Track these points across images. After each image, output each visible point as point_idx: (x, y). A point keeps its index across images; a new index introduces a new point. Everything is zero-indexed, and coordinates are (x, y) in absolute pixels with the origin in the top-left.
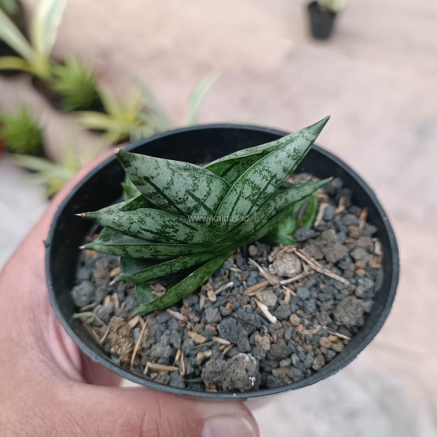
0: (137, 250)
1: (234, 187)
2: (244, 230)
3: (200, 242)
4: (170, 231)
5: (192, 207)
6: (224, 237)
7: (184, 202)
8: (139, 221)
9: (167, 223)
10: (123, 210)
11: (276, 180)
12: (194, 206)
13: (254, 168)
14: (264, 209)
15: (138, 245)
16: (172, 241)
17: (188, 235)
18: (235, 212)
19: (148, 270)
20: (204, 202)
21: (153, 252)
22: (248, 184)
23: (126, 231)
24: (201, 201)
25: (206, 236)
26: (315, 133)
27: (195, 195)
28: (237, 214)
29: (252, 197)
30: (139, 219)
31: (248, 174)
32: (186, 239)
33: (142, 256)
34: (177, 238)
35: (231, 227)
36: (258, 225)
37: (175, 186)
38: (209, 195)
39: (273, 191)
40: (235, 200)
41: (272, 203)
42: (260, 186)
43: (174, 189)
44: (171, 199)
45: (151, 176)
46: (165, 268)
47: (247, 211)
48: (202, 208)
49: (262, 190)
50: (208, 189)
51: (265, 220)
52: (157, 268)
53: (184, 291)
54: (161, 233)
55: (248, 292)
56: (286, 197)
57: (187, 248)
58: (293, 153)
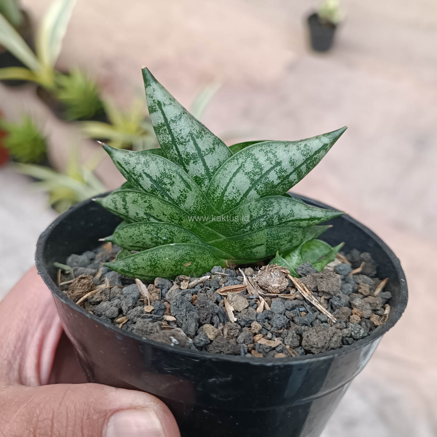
1: (237, 155)
3: (192, 208)
4: (167, 181)
5: (191, 154)
7: (185, 144)
8: (144, 163)
9: (167, 171)
11: (281, 168)
12: (193, 154)
14: (264, 203)
17: (182, 193)
18: (231, 185)
20: (204, 156)
21: (147, 208)
22: (251, 159)
24: (202, 153)
25: (198, 201)
26: (330, 137)
27: (197, 143)
28: (233, 187)
29: (252, 175)
31: (254, 149)
32: (179, 199)
34: (171, 195)
35: (225, 205)
36: (255, 221)
37: (181, 123)
38: (211, 153)
39: (276, 182)
40: (234, 170)
41: (275, 204)
42: (263, 166)
43: (179, 125)
44: (174, 136)
45: (164, 103)
46: (152, 230)
47: (244, 192)
48: (200, 161)
49: (264, 172)
50: (212, 146)
51: (264, 221)
52: (145, 226)
53: (159, 260)
54: (158, 182)
55: (221, 291)
56: (292, 208)
57: (178, 212)
58: (303, 148)
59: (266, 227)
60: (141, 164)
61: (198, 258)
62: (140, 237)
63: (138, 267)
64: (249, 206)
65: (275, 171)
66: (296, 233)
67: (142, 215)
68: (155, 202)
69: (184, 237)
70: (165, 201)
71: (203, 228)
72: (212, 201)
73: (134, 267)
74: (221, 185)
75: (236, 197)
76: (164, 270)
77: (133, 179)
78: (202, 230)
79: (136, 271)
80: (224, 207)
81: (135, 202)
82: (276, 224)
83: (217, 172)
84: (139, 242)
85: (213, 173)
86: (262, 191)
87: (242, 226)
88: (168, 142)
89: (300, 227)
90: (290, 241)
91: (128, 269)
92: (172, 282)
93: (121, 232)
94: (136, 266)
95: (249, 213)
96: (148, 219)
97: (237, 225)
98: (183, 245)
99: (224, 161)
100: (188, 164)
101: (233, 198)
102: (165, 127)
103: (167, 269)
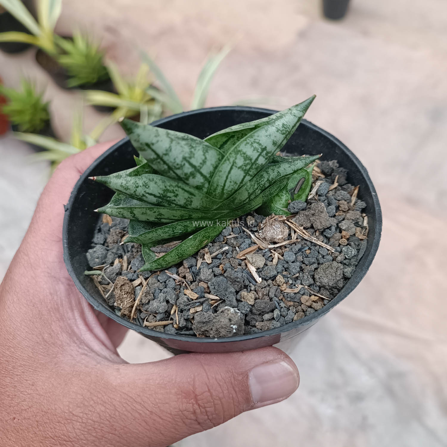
0: (143, 213)
1: (227, 157)
2: (238, 198)
3: (199, 207)
4: (171, 195)
5: (189, 173)
6: (221, 204)
7: (182, 168)
8: (143, 185)
9: (168, 188)
10: (130, 175)
11: (267, 152)
12: (191, 172)
13: (246, 140)
14: (257, 179)
15: (144, 208)
16: (173, 205)
17: (188, 200)
18: (228, 181)
19: (152, 232)
20: (200, 169)
21: (157, 215)
22: (240, 155)
23: (133, 194)
24: (198, 168)
25: (203, 202)
26: (302, 110)
27: (192, 163)
28: (231, 182)
29: (244, 167)
30: (144, 184)
31: (240, 145)
32: (186, 204)
33: (148, 219)
34: (177, 203)
35: (226, 195)
36: (252, 194)
37: (173, 153)
38: (205, 163)
39: (264, 163)
40: (229, 169)
41: (265, 175)
42: (251, 157)
43: (172, 155)
44: (170, 165)
45: (151, 143)
46: (168, 231)
47: (240, 180)
48: (198, 174)
49: (254, 161)
50: (203, 158)
51: (259, 190)
52: (161, 230)
53: (184, 252)
54: (163, 197)
55: (240, 256)
56: (279, 170)
57: (187, 213)
58: (282, 128)
59: (261, 193)
60: (141, 186)
61: (212, 233)
62: (159, 237)
63: (169, 263)
65: (262, 156)
67: (152, 219)
68: (164, 211)
72: (215, 197)
73: (165, 264)
74: (220, 184)
75: (234, 187)
78: (209, 214)
79: (167, 265)
83: (214, 175)
85: (211, 177)
86: (253, 174)
87: (242, 202)
88: (165, 169)
92: (195, 258)
94: (167, 262)
95: (247, 192)
97: (238, 202)
98: (199, 232)
100: (187, 180)
101: (232, 188)
102: (159, 160)
103: (192, 254)
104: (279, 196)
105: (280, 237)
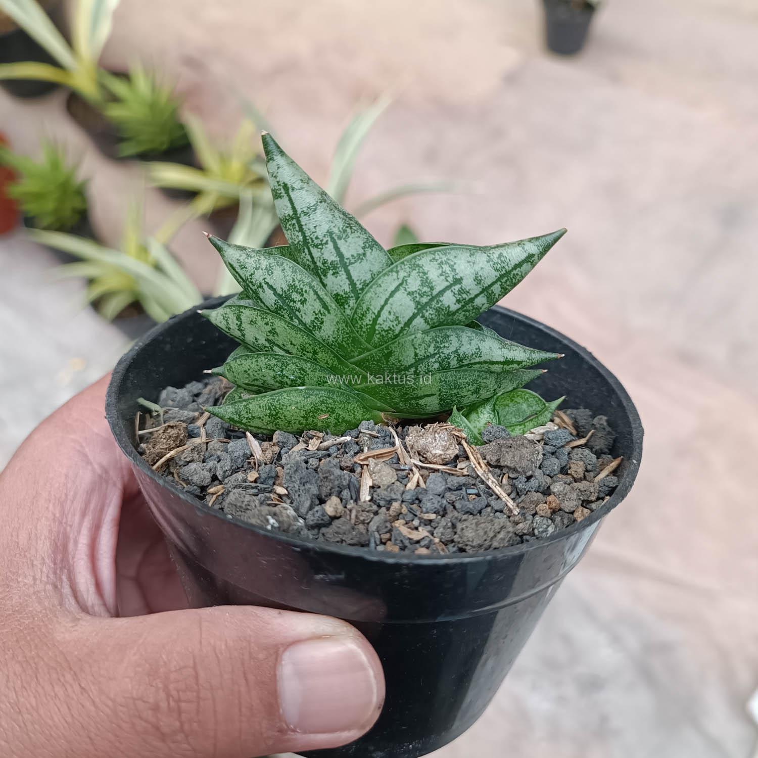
1: (398, 265)
3: (331, 340)
4: (296, 298)
5: (329, 261)
6: (368, 353)
7: (321, 247)
8: (266, 269)
9: (297, 283)
11: (461, 288)
12: (332, 261)
14: (436, 337)
15: (255, 310)
16: (295, 320)
17: (317, 316)
18: (387, 308)
20: (349, 265)
21: (269, 332)
22: (418, 273)
24: (345, 260)
25: (338, 329)
26: (539, 245)
27: (339, 246)
28: (390, 312)
29: (417, 295)
30: (268, 267)
31: (423, 257)
32: (313, 323)
33: (256, 339)
34: (302, 317)
35: (378, 336)
36: (421, 361)
37: (316, 216)
38: (360, 261)
39: (454, 308)
40: (392, 288)
41: (453, 338)
42: (434, 283)
43: (313, 219)
44: (306, 235)
45: (292, 187)
46: (275, 365)
47: (406, 319)
48: (343, 272)
49: (436, 293)
50: (361, 251)
51: (435, 362)
52: (265, 359)
53: (282, 409)
54: (285, 298)
55: (361, 458)
56: (479, 345)
57: (311, 342)
58: (496, 259)
59: (439, 370)
60: (262, 269)
61: (340, 408)
62: (258, 372)
63: (252, 416)
64: (413, 340)
65: (452, 291)
66: (485, 381)
67: (262, 341)
68: (279, 325)
69: (321, 377)
70: (293, 325)
71: (348, 367)
72: (360, 330)
73: (247, 416)
74: (372, 307)
75: (393, 326)
76: (289, 422)
77: (251, 289)
78: (346, 369)
79: (249, 422)
80: (376, 339)
81: (252, 322)
82: (454, 367)
83: (367, 288)
84: (257, 380)
85: (362, 289)
86: (432, 319)
87: (402, 367)
88: (298, 242)
89: (492, 372)
90: (476, 391)
91: (239, 418)
92: (297, 439)
93: (233, 364)
94: (250, 415)
95: (413, 349)
96: (271, 348)
97: (396, 365)
98: (317, 390)
99: (380, 272)
100: (325, 276)
101: (389, 327)
102: (294, 221)
103: (293, 422)
104: (477, 413)
105: (438, 452)
